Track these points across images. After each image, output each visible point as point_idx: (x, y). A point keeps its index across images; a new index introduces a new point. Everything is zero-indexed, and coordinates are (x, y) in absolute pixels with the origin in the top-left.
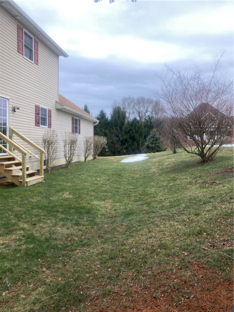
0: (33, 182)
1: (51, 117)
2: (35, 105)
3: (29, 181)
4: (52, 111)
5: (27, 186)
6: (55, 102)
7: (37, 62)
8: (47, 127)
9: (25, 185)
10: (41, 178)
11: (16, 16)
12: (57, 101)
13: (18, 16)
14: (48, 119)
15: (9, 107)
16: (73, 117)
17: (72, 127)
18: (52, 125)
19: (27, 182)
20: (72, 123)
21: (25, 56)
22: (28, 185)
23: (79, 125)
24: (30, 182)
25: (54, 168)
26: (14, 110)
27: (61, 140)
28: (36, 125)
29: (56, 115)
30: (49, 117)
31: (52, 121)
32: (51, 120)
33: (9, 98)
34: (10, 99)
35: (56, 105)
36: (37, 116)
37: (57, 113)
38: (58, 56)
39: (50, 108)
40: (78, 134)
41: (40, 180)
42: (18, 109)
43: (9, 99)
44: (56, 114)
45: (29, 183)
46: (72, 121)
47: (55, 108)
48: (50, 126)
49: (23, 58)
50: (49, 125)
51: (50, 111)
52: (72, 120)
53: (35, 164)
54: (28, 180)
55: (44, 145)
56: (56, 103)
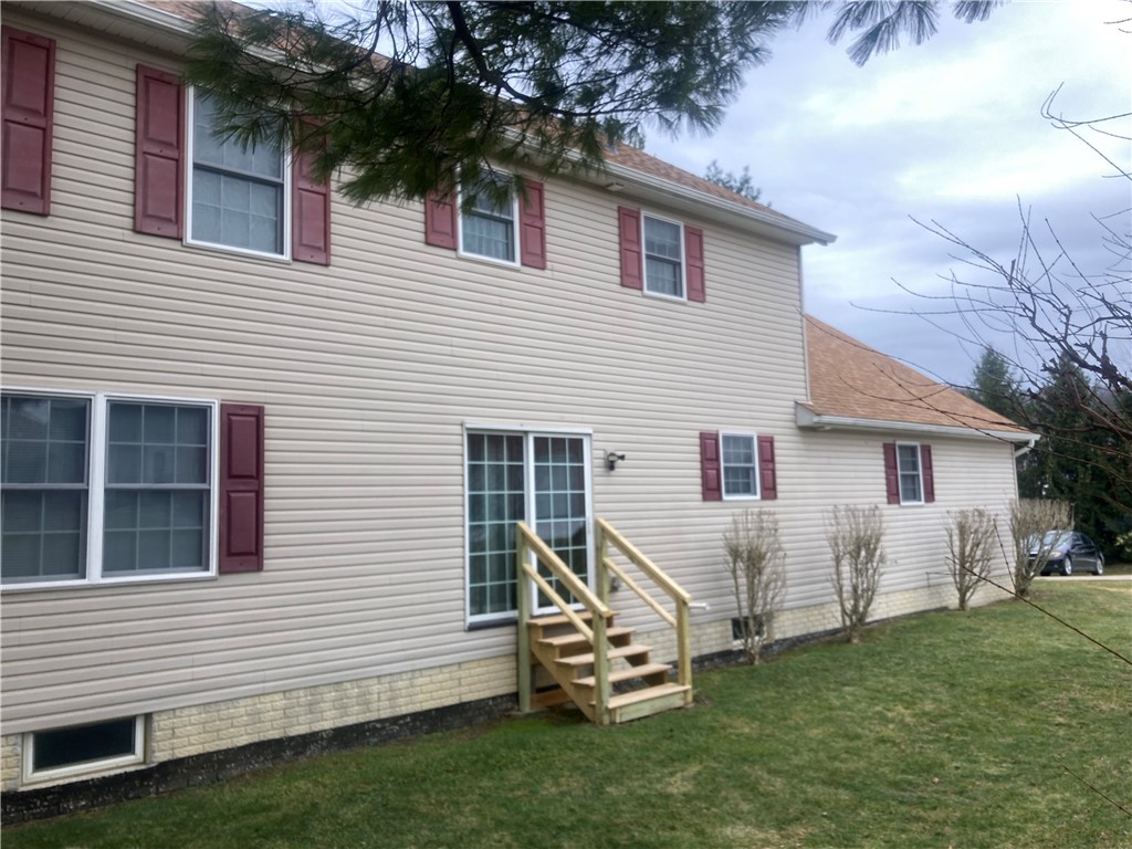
0: (638, 710)
1: (772, 460)
2: (697, 433)
3: (621, 707)
4: (776, 438)
5: (613, 723)
6: (792, 404)
7: (698, 294)
8: (758, 497)
9: (606, 720)
10: (682, 695)
11: (608, 186)
12: (802, 399)
13: (612, 184)
14: (762, 470)
15: (592, 458)
16: (889, 440)
17: (887, 479)
18: (779, 488)
19: (611, 712)
20: (887, 466)
21: (649, 289)
22: (618, 721)
23: (928, 467)
24: (624, 710)
25: (802, 642)
26: (611, 466)
27: (823, 536)
28: (705, 499)
29: (800, 449)
30: (762, 460)
31: (778, 473)
32: (773, 471)
33: (590, 431)
34: (595, 432)
35: (795, 415)
36: (708, 466)
37: (804, 443)
38: (796, 248)
39: (767, 431)
40: (922, 503)
41: (678, 702)
42: (622, 458)
43: (590, 435)
44: (802, 446)
45: (618, 712)
46: (886, 460)
47: (792, 425)
48: (770, 491)
49: (644, 296)
50: (764, 488)
51: (767, 444)
52: (885, 453)
53: (710, 630)
54: (614, 702)
55: (731, 565)
56: (795, 408)
